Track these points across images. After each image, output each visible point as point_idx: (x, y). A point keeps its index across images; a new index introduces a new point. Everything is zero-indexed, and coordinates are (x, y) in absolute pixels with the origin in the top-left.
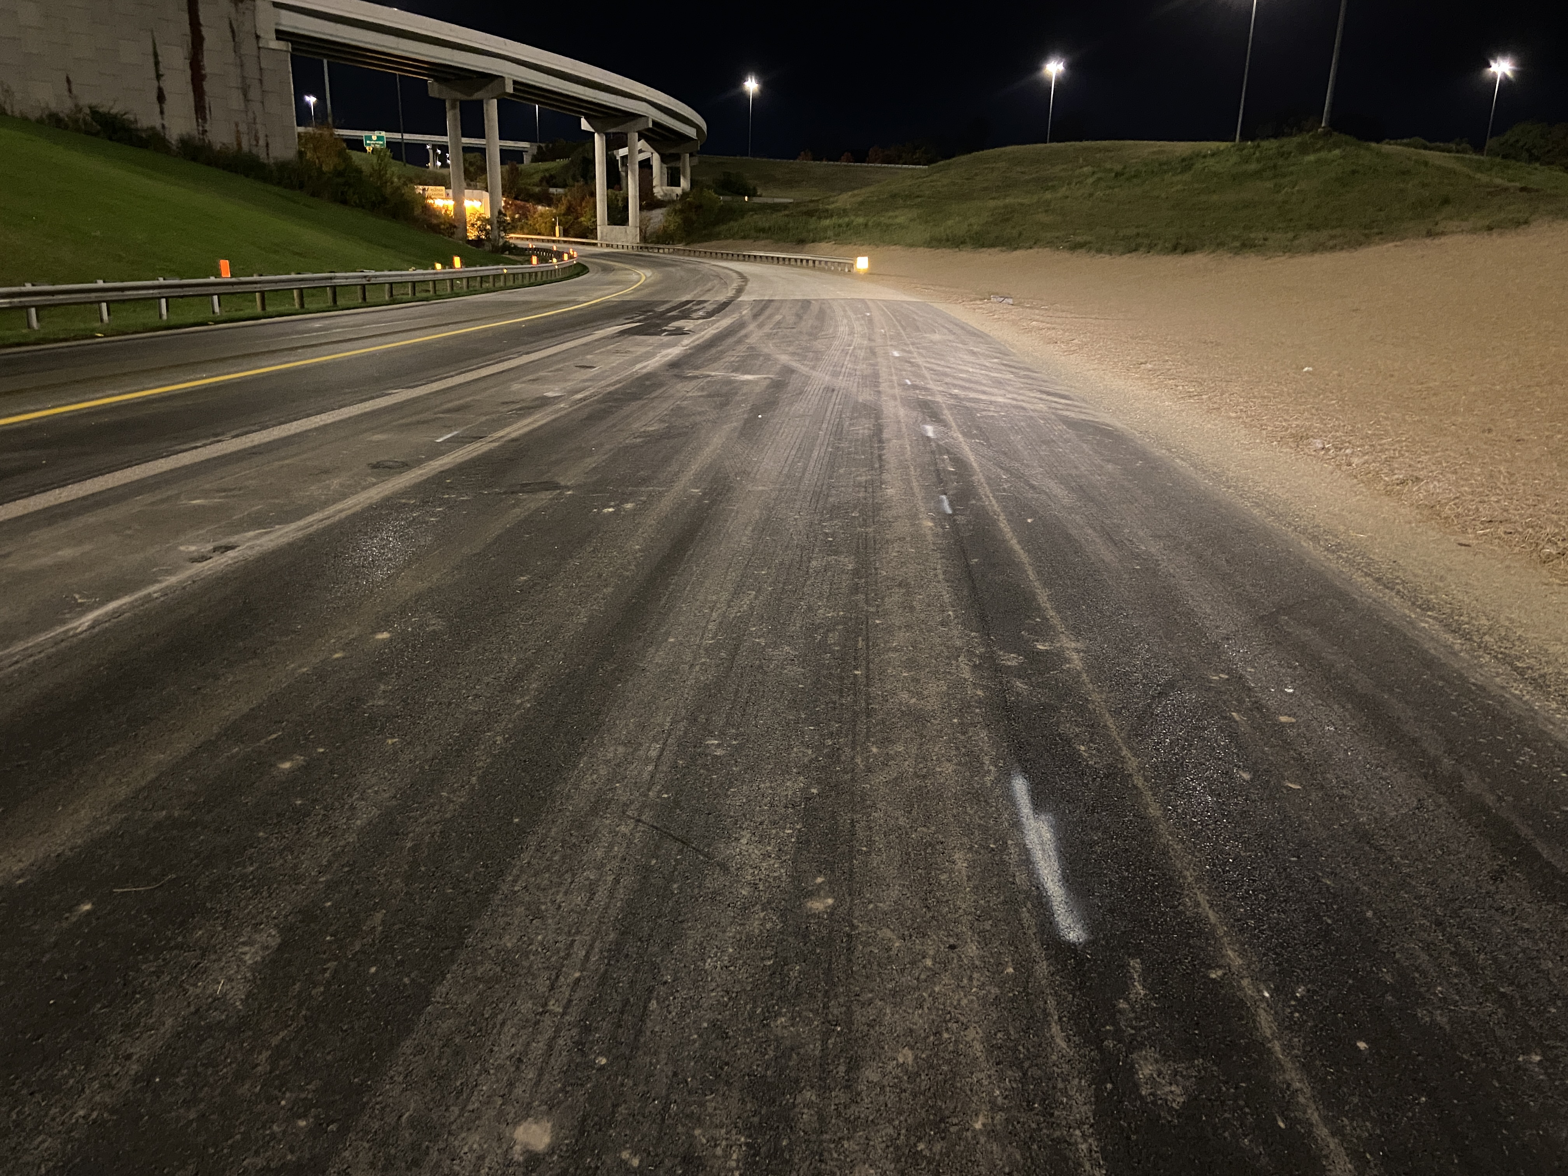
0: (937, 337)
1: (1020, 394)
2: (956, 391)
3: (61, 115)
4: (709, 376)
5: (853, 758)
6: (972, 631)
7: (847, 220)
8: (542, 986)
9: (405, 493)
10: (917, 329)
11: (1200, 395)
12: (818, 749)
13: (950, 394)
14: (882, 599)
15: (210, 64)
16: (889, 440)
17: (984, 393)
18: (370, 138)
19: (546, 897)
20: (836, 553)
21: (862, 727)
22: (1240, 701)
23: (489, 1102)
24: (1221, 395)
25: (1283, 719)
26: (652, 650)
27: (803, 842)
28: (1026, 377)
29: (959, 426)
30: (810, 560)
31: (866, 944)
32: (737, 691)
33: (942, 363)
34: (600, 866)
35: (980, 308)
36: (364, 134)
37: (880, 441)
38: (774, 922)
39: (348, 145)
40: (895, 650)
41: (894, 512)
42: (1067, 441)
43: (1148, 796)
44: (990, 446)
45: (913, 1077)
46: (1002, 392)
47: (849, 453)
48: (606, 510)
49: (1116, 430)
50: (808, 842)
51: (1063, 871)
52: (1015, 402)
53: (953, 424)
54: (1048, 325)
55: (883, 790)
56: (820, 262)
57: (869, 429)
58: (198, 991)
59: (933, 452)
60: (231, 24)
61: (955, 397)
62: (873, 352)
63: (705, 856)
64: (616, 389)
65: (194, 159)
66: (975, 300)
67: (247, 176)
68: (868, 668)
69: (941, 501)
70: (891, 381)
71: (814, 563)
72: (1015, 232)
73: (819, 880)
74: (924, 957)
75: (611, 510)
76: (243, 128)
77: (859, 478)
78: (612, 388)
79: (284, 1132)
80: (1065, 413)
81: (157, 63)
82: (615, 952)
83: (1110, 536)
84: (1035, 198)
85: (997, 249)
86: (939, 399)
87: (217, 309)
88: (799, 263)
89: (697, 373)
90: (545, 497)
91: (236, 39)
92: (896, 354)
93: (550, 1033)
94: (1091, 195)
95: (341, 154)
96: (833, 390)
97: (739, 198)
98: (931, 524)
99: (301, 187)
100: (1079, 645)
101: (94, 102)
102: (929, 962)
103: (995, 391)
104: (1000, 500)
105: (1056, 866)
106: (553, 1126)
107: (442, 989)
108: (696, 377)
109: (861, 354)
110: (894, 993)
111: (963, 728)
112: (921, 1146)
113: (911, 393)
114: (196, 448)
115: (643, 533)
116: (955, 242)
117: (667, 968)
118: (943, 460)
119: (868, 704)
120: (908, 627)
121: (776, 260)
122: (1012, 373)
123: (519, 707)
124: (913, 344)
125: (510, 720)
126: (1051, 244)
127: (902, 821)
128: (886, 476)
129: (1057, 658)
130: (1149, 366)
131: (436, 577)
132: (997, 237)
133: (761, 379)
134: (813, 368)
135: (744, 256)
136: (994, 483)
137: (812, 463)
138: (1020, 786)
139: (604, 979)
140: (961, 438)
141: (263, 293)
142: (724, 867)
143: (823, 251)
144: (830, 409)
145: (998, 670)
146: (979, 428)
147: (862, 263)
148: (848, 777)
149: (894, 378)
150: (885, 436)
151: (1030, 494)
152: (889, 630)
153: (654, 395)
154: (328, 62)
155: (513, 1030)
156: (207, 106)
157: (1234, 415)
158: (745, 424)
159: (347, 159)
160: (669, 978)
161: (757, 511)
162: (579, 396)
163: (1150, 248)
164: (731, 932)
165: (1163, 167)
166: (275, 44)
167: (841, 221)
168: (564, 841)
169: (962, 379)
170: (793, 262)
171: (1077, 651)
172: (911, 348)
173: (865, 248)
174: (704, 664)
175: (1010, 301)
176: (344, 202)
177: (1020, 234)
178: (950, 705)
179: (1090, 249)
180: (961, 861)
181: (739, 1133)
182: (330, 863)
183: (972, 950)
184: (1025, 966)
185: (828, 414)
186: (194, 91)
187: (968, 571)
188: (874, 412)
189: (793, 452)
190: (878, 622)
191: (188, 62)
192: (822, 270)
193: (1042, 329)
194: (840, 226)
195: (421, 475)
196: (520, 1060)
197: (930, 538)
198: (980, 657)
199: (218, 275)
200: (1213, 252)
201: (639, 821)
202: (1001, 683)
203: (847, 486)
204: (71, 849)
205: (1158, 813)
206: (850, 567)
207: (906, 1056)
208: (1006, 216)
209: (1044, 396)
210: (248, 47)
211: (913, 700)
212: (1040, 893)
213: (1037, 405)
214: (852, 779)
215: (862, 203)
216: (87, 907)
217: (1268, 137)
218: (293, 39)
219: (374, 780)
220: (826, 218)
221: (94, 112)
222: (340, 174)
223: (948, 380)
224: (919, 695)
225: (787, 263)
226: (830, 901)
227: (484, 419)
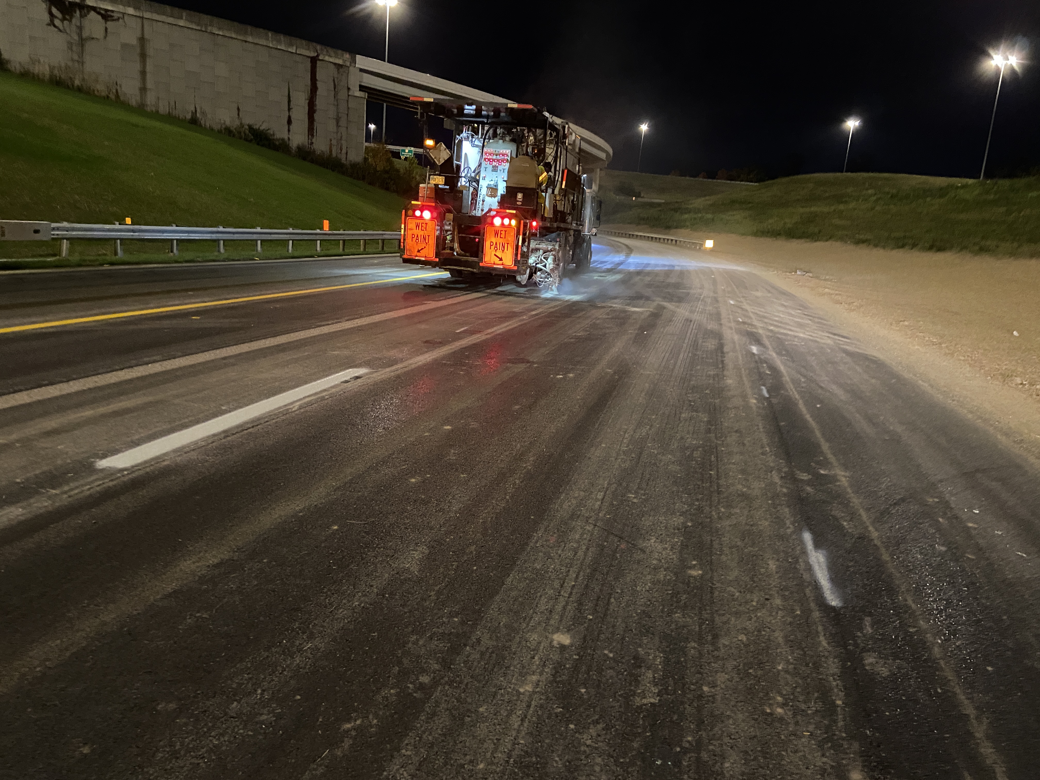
0: (759, 294)
1: (814, 333)
2: (772, 328)
3: (232, 128)
4: (611, 307)
5: (711, 512)
6: (780, 459)
7: (700, 215)
8: (557, 584)
9: (443, 358)
10: (746, 288)
11: (940, 344)
12: (691, 505)
13: (768, 329)
14: (726, 437)
15: (320, 103)
16: (728, 353)
17: (791, 330)
18: (404, 151)
19: (553, 551)
20: (697, 411)
21: (715, 498)
22: (945, 514)
23: (539, 623)
24: (955, 345)
25: (970, 525)
26: (593, 449)
27: (684, 546)
28: (818, 323)
29: (774, 349)
30: (681, 413)
31: (720, 592)
32: (643, 474)
33: (762, 310)
34: (578, 542)
35: (789, 278)
36: (401, 148)
37: (722, 352)
38: (671, 576)
39: (392, 155)
40: (734, 464)
41: (731, 393)
42: (845, 363)
43: (883, 550)
44: (793, 361)
45: (746, 646)
46: (803, 331)
47: (703, 358)
48: (558, 377)
49: (879, 360)
50: (687, 546)
51: (830, 576)
52: (811, 338)
53: (770, 347)
54: (837, 292)
55: (727, 528)
56: (680, 241)
57: (715, 345)
58: (396, 565)
59: (756, 362)
60: (334, 80)
61: (771, 331)
62: (716, 300)
63: (632, 544)
64: (556, 310)
65: (304, 159)
66: (786, 272)
67: (333, 171)
68: (718, 472)
69: (761, 390)
70: (729, 318)
71: (683, 415)
72: (816, 230)
73: (694, 563)
74: (752, 601)
75: (561, 376)
76: (334, 142)
77: (709, 372)
78: (552, 310)
79: (449, 622)
80: (845, 347)
81: (289, 101)
82: (591, 577)
83: (870, 420)
84: (833, 208)
85: (803, 240)
86: (761, 331)
87: (318, 249)
88: (666, 241)
89: (603, 305)
90: (521, 367)
91: (336, 90)
92: (732, 302)
93: (564, 603)
94: (873, 209)
95: (388, 160)
96: (691, 321)
97: (630, 198)
98: (755, 401)
99: (363, 179)
100: (847, 474)
101: (251, 122)
102: (754, 604)
103: (798, 330)
104: (799, 393)
105: (826, 573)
106: (571, 637)
107: (509, 579)
108: (604, 307)
109: (709, 301)
110: (736, 613)
111: (774, 506)
112: (751, 671)
113: (742, 326)
114: (328, 324)
115: (581, 390)
116: (775, 234)
117: (618, 587)
118: (763, 367)
119: (718, 489)
120: (742, 453)
121: (650, 239)
122: (810, 320)
123: (525, 468)
124: (743, 297)
125: (521, 473)
126: (842, 239)
127: (739, 543)
128: (726, 373)
129: (833, 479)
130: (906, 323)
131: (469, 401)
132: (804, 232)
133: (644, 311)
134: (678, 307)
135: (630, 235)
136: (796, 382)
137: (679, 362)
138: (807, 537)
139: (587, 586)
140: (774, 355)
141: (344, 241)
142: (643, 551)
143: (682, 235)
144: (689, 332)
145: (795, 480)
146: (787, 351)
147: (709, 244)
148: (709, 520)
149: (731, 317)
150: (726, 349)
151: (820, 391)
152: (730, 453)
153: (578, 316)
154: (387, 106)
155: (546, 600)
156: (315, 128)
157: (963, 358)
158: (636, 336)
159: (391, 163)
160: (619, 591)
161: (647, 385)
162: (534, 313)
163: (914, 246)
164: (649, 577)
165: (927, 192)
166: (358, 93)
167: (696, 216)
168: (558, 529)
169: (776, 321)
170: (662, 241)
171: (845, 477)
172: (742, 299)
173: (712, 234)
174: (623, 459)
175: (811, 275)
176: (387, 189)
177: (820, 232)
178: (766, 494)
179: (870, 244)
180: (772, 566)
181: (660, 652)
182: (444, 524)
183: (778, 601)
184: (807, 612)
185: (688, 334)
186: (309, 119)
187: (779, 429)
188: (719, 336)
189: (667, 355)
190: (723, 449)
191: (307, 101)
192: (681, 247)
193: (832, 294)
194: (695, 219)
195: (451, 349)
196: (551, 611)
197: (754, 408)
198: (785, 473)
199: (322, 229)
200: (959, 252)
201: (596, 525)
202: (797, 487)
203: (702, 376)
204: (321, 504)
205: (888, 559)
206: (705, 419)
207: (743, 637)
208: (811, 219)
209: (832, 336)
210: (343, 94)
211: (745, 490)
212: (817, 584)
213: (826, 340)
214: (710, 521)
215: (711, 205)
216: (336, 527)
217: (1004, 177)
218: (369, 91)
219: (458, 492)
220: (686, 213)
221: (250, 127)
222: (387, 172)
223: (766, 320)
224: (749, 488)
225: (658, 240)
226: (700, 572)
227: (480, 321)
